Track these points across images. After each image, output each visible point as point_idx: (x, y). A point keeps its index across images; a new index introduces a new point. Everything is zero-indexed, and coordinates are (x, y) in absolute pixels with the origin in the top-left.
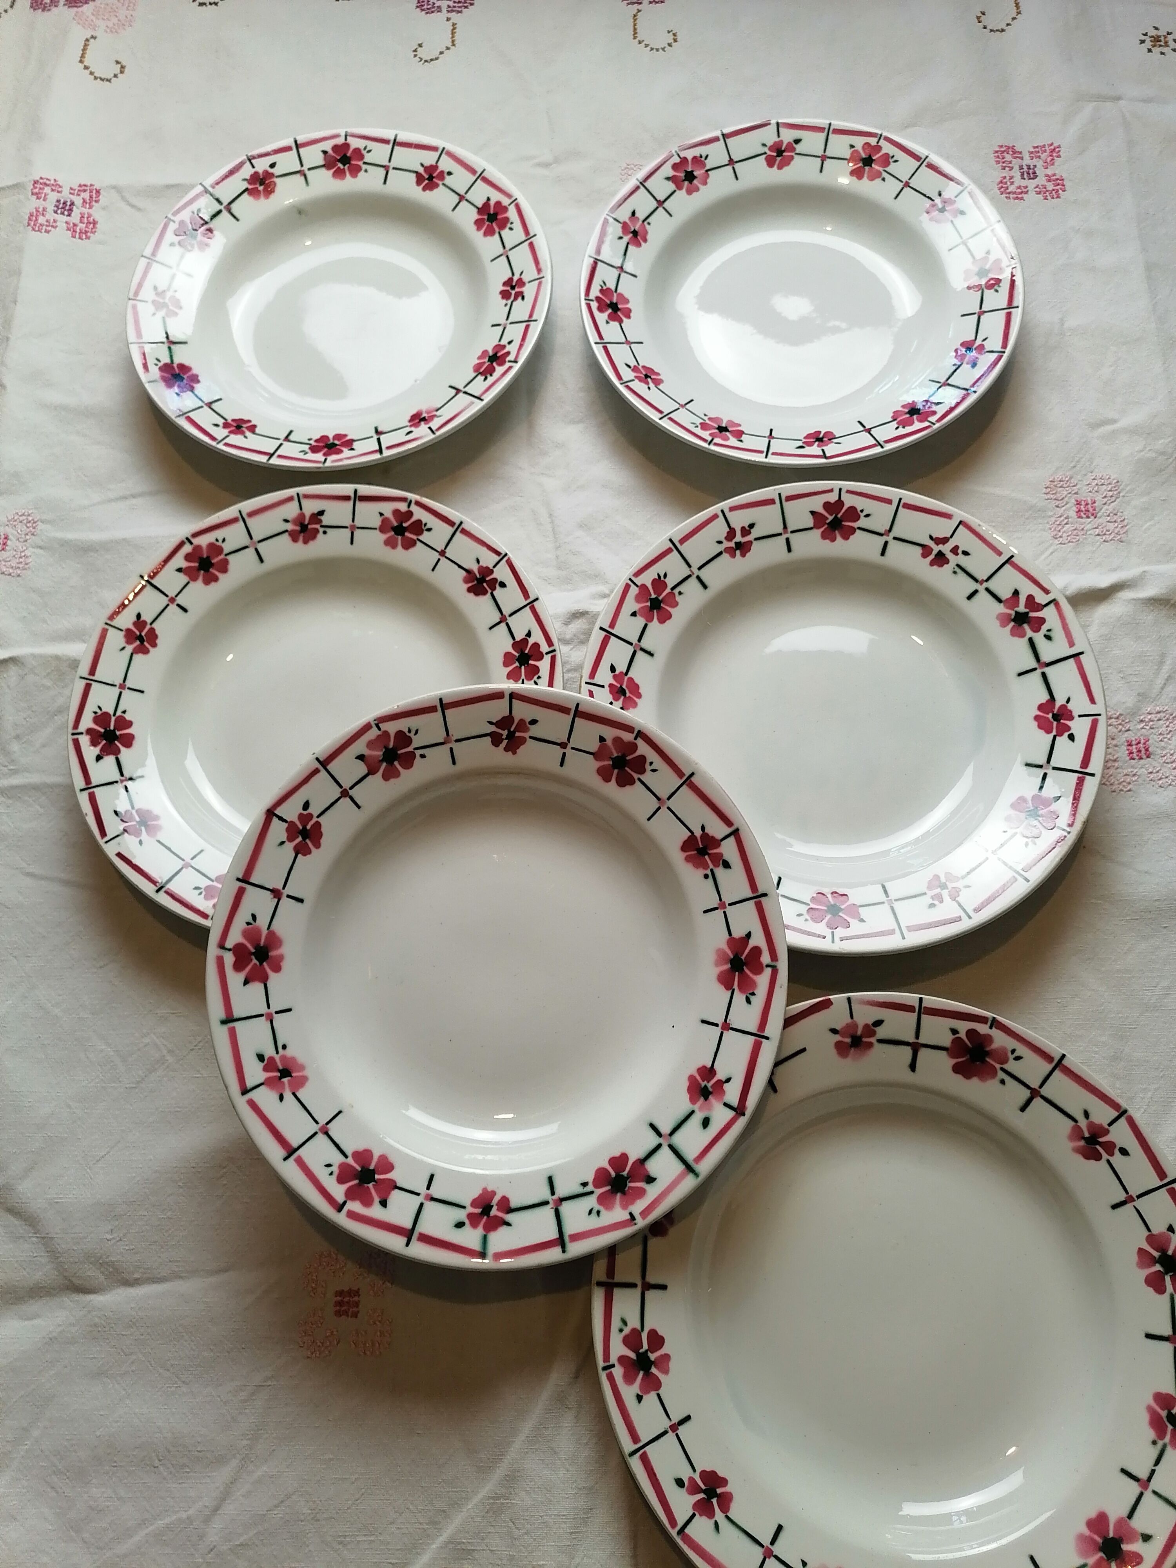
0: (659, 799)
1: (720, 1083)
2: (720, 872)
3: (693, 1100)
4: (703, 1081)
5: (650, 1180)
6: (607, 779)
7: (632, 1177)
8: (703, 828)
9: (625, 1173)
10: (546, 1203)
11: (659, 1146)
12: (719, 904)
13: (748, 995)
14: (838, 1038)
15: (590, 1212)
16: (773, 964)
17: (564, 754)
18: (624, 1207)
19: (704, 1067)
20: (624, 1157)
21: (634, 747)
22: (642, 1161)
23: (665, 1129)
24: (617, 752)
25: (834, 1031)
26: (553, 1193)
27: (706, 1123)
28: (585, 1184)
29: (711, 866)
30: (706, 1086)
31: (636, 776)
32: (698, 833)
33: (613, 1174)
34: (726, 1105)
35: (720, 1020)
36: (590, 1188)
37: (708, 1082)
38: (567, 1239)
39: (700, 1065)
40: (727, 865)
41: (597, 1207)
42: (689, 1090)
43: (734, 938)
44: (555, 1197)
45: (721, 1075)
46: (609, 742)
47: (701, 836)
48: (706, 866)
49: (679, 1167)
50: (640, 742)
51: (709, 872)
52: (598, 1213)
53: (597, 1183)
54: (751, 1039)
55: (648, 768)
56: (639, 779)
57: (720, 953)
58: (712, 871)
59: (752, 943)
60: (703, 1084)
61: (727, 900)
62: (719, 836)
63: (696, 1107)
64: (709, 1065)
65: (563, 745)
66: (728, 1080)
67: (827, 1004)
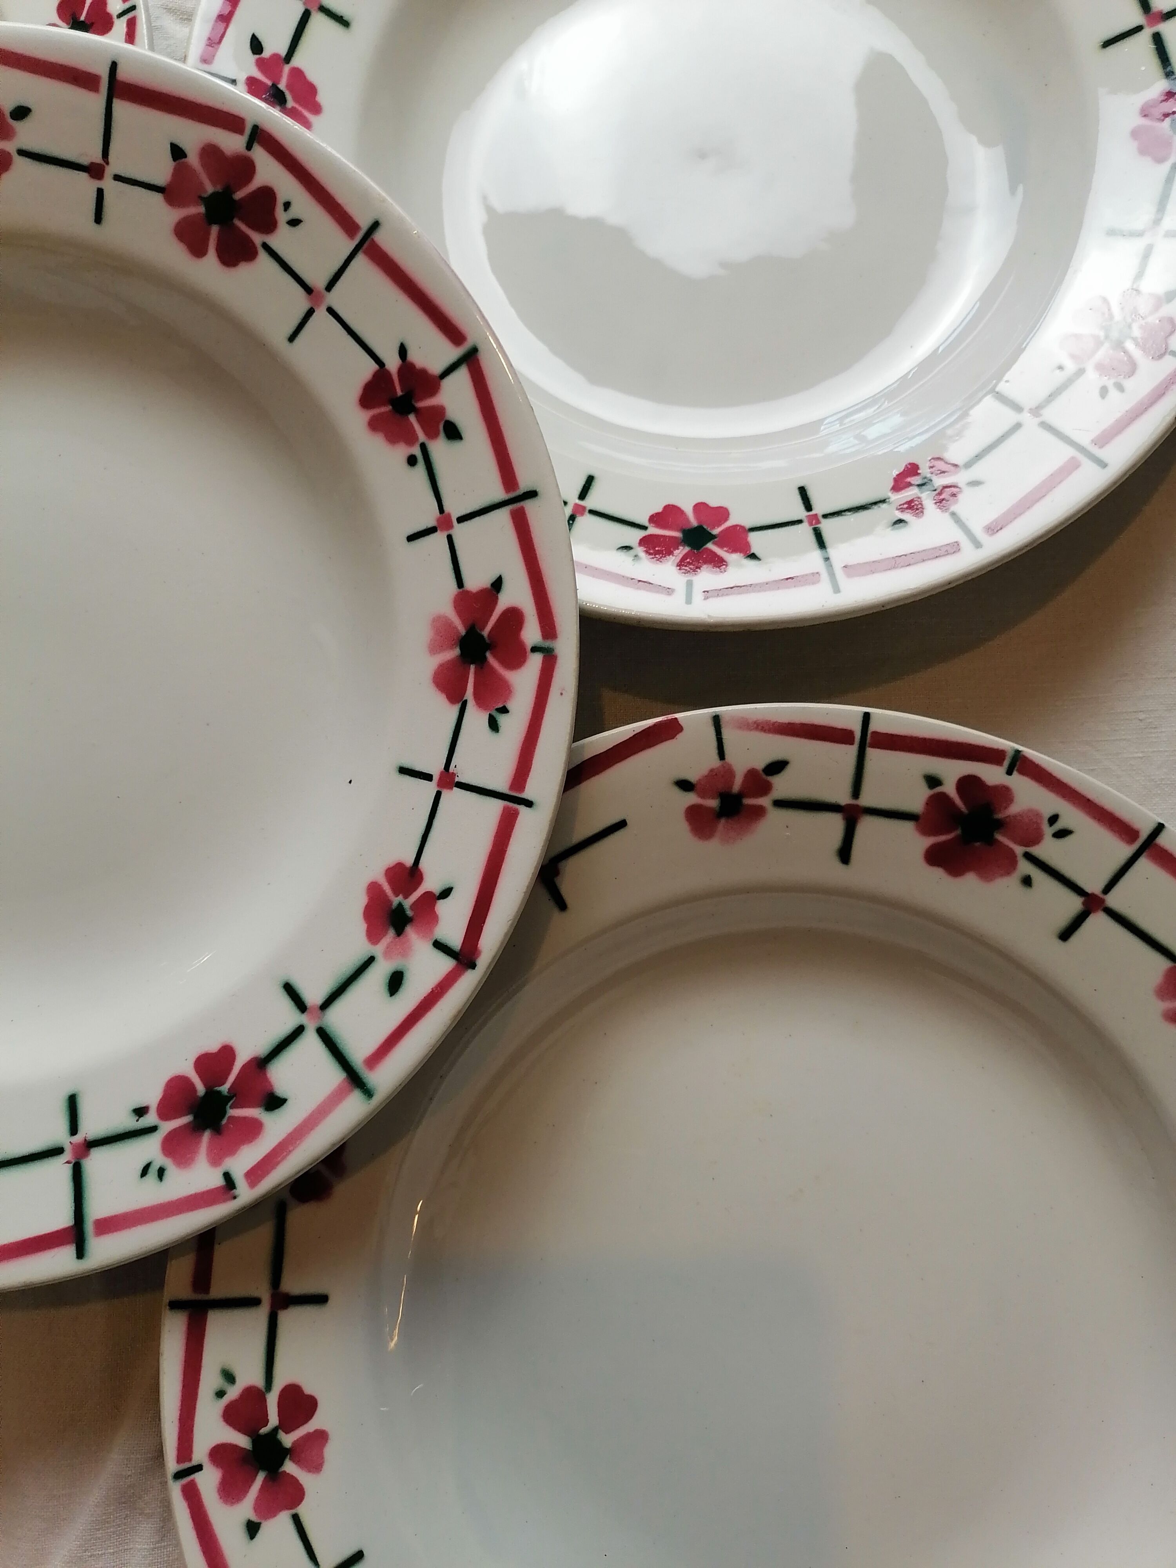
0: (308, 289)
1: (431, 900)
2: (439, 448)
3: (373, 936)
4: (397, 896)
5: (274, 1102)
6: (198, 250)
7: (238, 1096)
8: (403, 351)
9: (225, 1088)
10: (56, 1151)
11: (299, 1031)
12: (438, 520)
13: (495, 713)
14: (692, 798)
15: (145, 1172)
16: (547, 644)
17: (100, 193)
18: (215, 1160)
19: (400, 865)
20: (227, 1053)
21: (246, 168)
22: (262, 1063)
23: (314, 995)
24: (214, 183)
25: (684, 785)
26: (74, 1129)
27: (395, 982)
28: (140, 1112)
29: (422, 437)
30: (400, 905)
31: (257, 238)
32: (393, 363)
33: (201, 1089)
34: (439, 945)
35: (435, 768)
36: (150, 1119)
37: (406, 897)
38: (89, 1227)
39: (390, 860)
40: (453, 433)
41: (160, 1160)
42: (369, 913)
43: (468, 592)
44: (78, 1138)
45: (431, 883)
46: (193, 159)
47: (400, 371)
48: (409, 438)
49: (335, 1076)
50: (260, 156)
51: (417, 451)
52: (161, 1172)
53: (167, 1109)
54: (496, 806)
55: (282, 217)
56: (266, 247)
57: (441, 626)
58: (424, 448)
59: (505, 601)
60: (396, 900)
61: (455, 507)
62: (436, 367)
63: (378, 950)
64: (409, 861)
65: (95, 171)
66: (446, 893)
67: (672, 730)
